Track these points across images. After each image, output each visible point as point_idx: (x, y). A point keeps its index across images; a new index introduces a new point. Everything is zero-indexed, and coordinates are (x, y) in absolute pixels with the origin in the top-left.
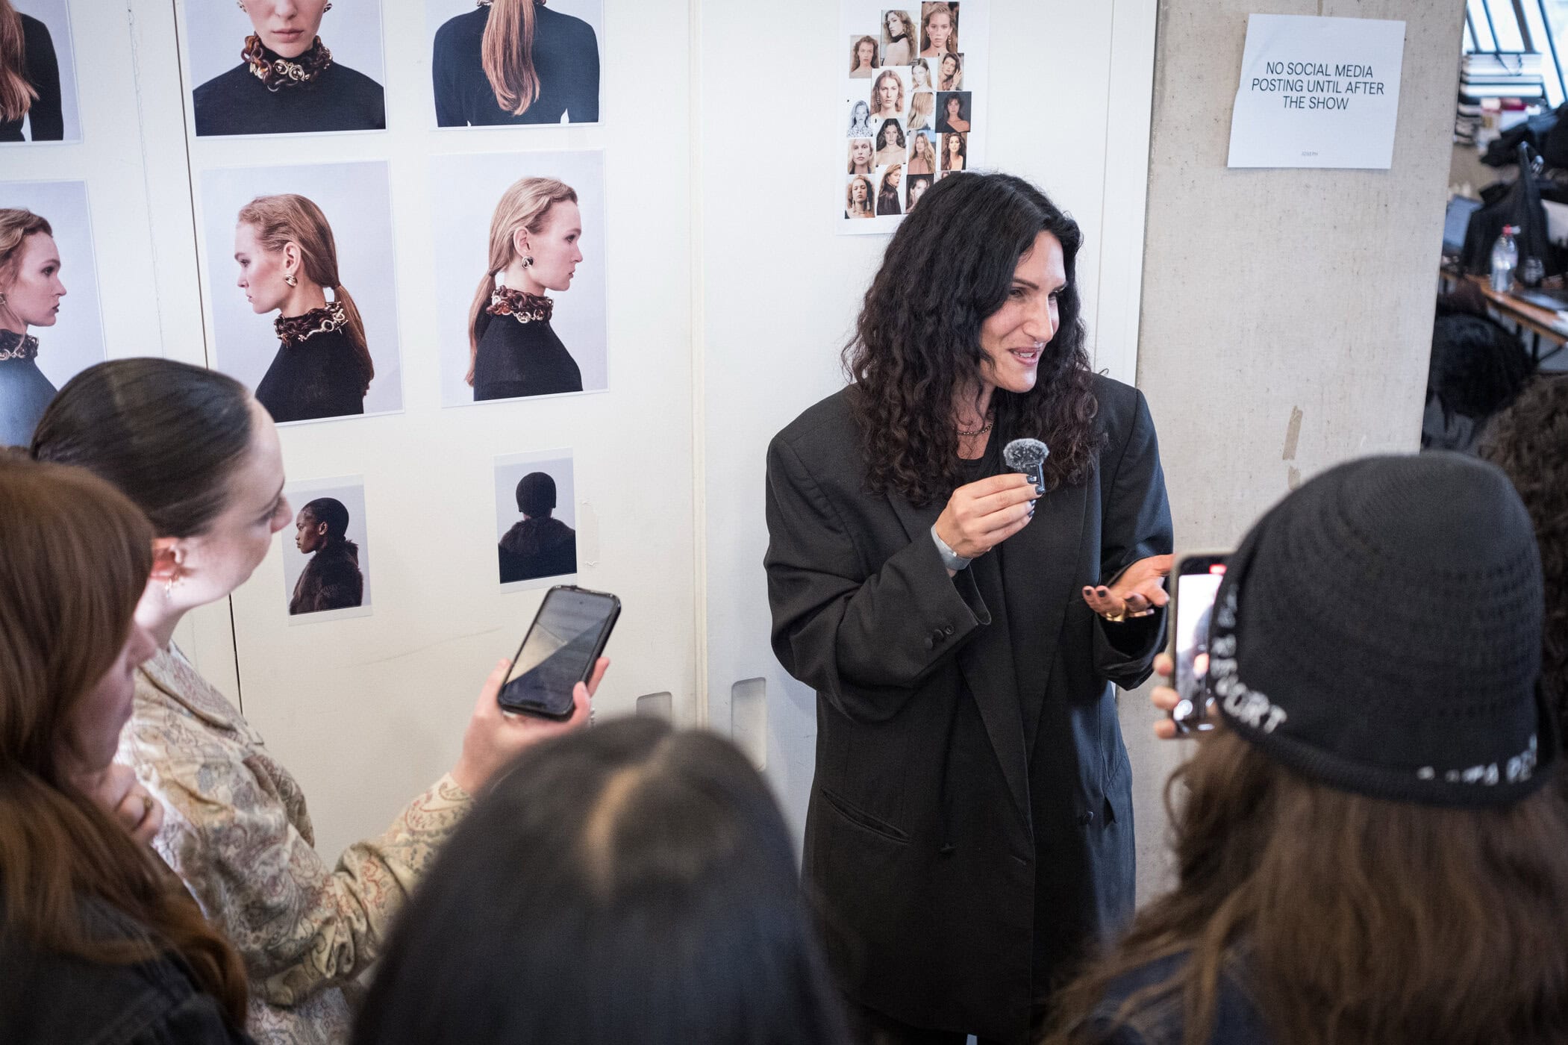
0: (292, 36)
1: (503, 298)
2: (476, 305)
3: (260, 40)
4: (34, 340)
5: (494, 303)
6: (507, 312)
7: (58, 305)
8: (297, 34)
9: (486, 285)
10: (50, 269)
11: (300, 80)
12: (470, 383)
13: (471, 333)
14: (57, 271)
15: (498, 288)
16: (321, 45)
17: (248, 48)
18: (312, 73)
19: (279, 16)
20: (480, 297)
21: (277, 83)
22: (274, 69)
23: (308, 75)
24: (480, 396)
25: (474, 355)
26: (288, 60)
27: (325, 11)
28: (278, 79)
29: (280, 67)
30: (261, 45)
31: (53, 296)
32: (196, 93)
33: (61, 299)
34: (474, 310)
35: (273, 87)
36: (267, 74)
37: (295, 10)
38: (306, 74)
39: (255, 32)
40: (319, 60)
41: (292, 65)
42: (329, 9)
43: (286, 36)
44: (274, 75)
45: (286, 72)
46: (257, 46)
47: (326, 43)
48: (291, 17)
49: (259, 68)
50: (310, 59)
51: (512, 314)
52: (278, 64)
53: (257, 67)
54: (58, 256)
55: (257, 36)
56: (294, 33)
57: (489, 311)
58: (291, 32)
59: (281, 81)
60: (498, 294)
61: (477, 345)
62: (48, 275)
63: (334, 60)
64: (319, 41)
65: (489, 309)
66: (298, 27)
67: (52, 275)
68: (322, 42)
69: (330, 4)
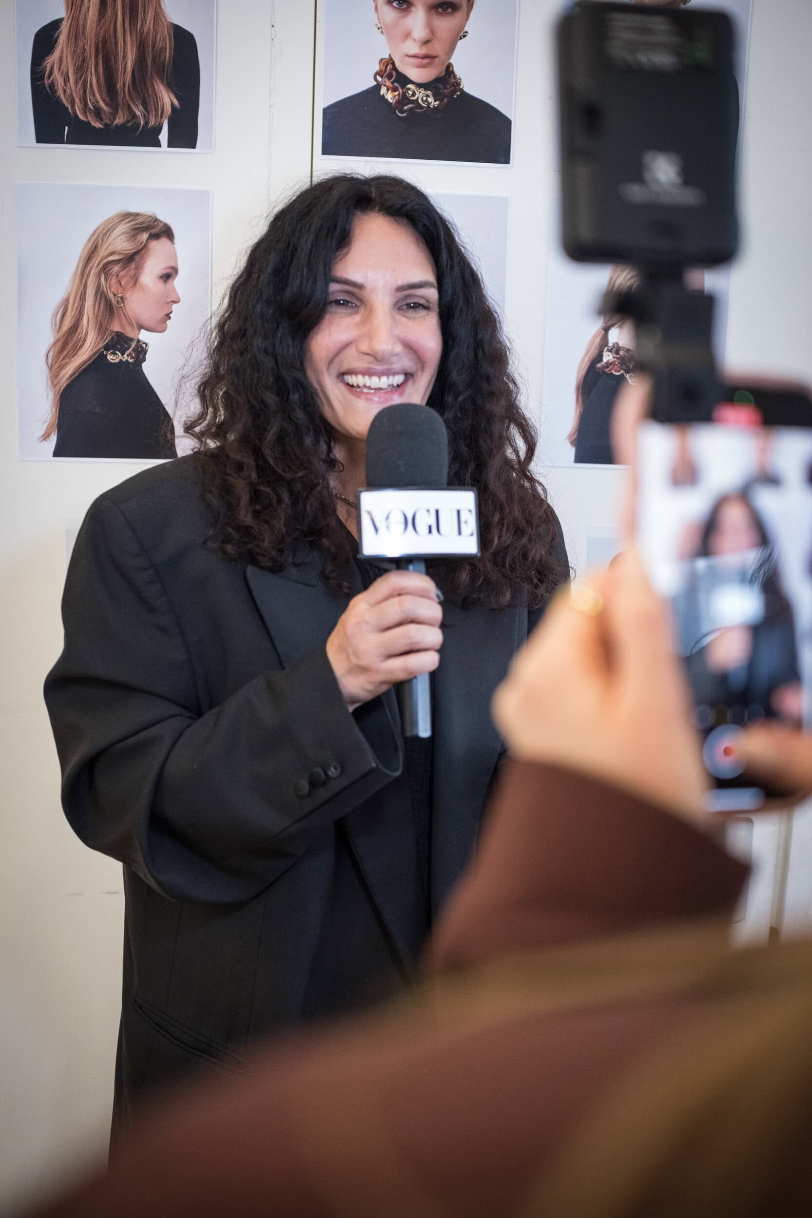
0: (425, 61)
1: (615, 356)
2: (586, 360)
3: (393, 63)
4: (144, 345)
5: (605, 360)
6: (618, 371)
7: (171, 312)
8: (430, 59)
9: (598, 341)
10: (168, 276)
11: (428, 107)
12: (572, 443)
13: (578, 389)
14: (174, 279)
15: (610, 344)
16: (453, 72)
17: (381, 70)
18: (441, 100)
19: (414, 40)
20: (591, 352)
21: (406, 108)
22: (404, 94)
23: (437, 103)
24: (580, 458)
25: (578, 412)
26: (419, 85)
27: (461, 39)
28: (406, 105)
29: (410, 92)
30: (394, 68)
31: (168, 303)
32: (325, 111)
33: (175, 307)
34: (583, 365)
35: (402, 112)
36: (397, 97)
37: (432, 36)
38: (435, 101)
39: (390, 55)
40: (449, 88)
41: (423, 91)
42: (464, 36)
43: (419, 60)
44: (404, 100)
45: (416, 98)
46: (390, 69)
47: (458, 71)
48: (426, 42)
49: (390, 91)
50: (441, 86)
51: (622, 375)
52: (409, 89)
53: (388, 90)
54: (177, 263)
55: (391, 59)
56: (428, 59)
57: (600, 368)
58: (425, 57)
59: (410, 106)
60: (610, 351)
61: (584, 402)
62: (165, 282)
63: (466, 90)
64: (451, 69)
65: (599, 365)
66: (432, 52)
67: (170, 281)
68: (455, 69)
69: (466, 32)
